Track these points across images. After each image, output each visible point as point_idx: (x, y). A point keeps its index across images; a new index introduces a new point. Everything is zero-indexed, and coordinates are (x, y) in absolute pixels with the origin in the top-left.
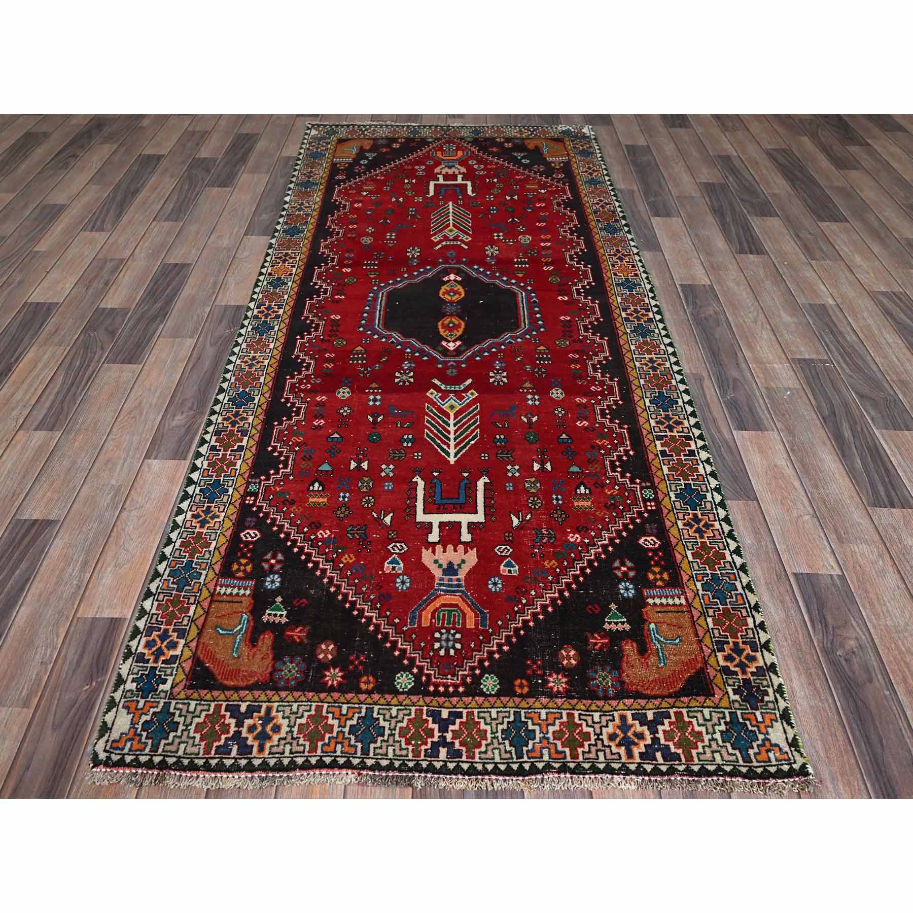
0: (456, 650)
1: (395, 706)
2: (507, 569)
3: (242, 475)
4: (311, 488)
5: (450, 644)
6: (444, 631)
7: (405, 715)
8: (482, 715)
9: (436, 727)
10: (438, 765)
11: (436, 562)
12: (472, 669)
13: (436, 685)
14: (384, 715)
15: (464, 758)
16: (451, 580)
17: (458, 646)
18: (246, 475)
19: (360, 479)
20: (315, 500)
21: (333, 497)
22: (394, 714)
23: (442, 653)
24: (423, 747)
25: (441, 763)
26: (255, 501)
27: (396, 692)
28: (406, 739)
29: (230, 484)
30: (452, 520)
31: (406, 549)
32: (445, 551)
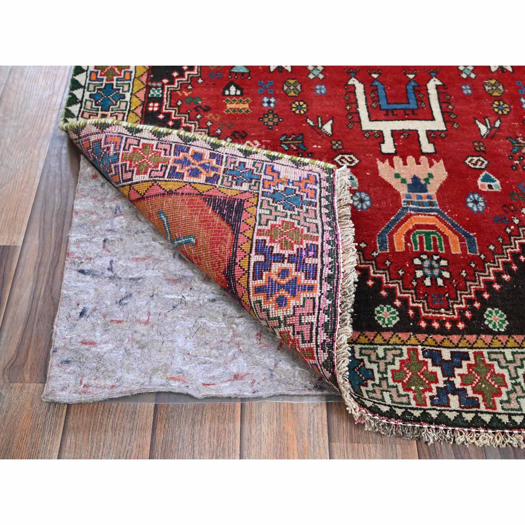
0: (444, 279)
1: (381, 345)
2: (487, 184)
3: (138, 78)
4: (227, 93)
5: (436, 272)
6: (424, 257)
7: (395, 356)
8: (493, 356)
9: (438, 370)
10: (452, 416)
11: (397, 176)
12: (470, 301)
13: (429, 321)
14: (369, 356)
15: (483, 408)
16: (421, 197)
17: (446, 275)
18: (144, 78)
19: (285, 82)
20: (234, 106)
21: (256, 103)
22: (381, 354)
23: (428, 282)
24: (428, 394)
25: (455, 414)
26: (160, 107)
27: (379, 329)
28: (403, 384)
29: (126, 88)
30: (406, 128)
31: (357, 161)
32: (405, 164)
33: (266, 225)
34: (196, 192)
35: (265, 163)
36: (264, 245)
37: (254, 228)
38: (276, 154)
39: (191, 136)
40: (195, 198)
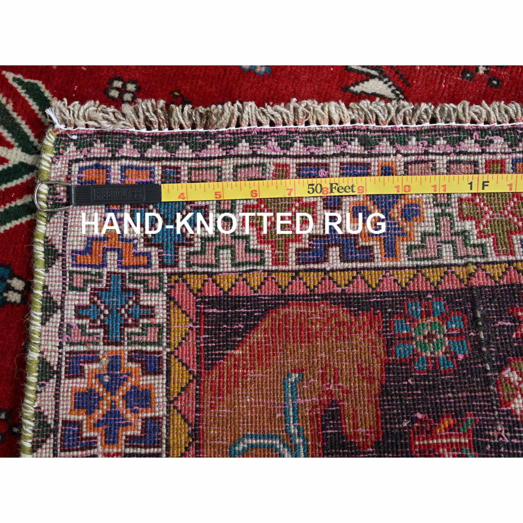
33: (262, 252)
34: (193, 386)
35: (69, 268)
36: (309, 250)
37: (270, 272)
38: (39, 250)
39: (32, 424)
40: (208, 385)
